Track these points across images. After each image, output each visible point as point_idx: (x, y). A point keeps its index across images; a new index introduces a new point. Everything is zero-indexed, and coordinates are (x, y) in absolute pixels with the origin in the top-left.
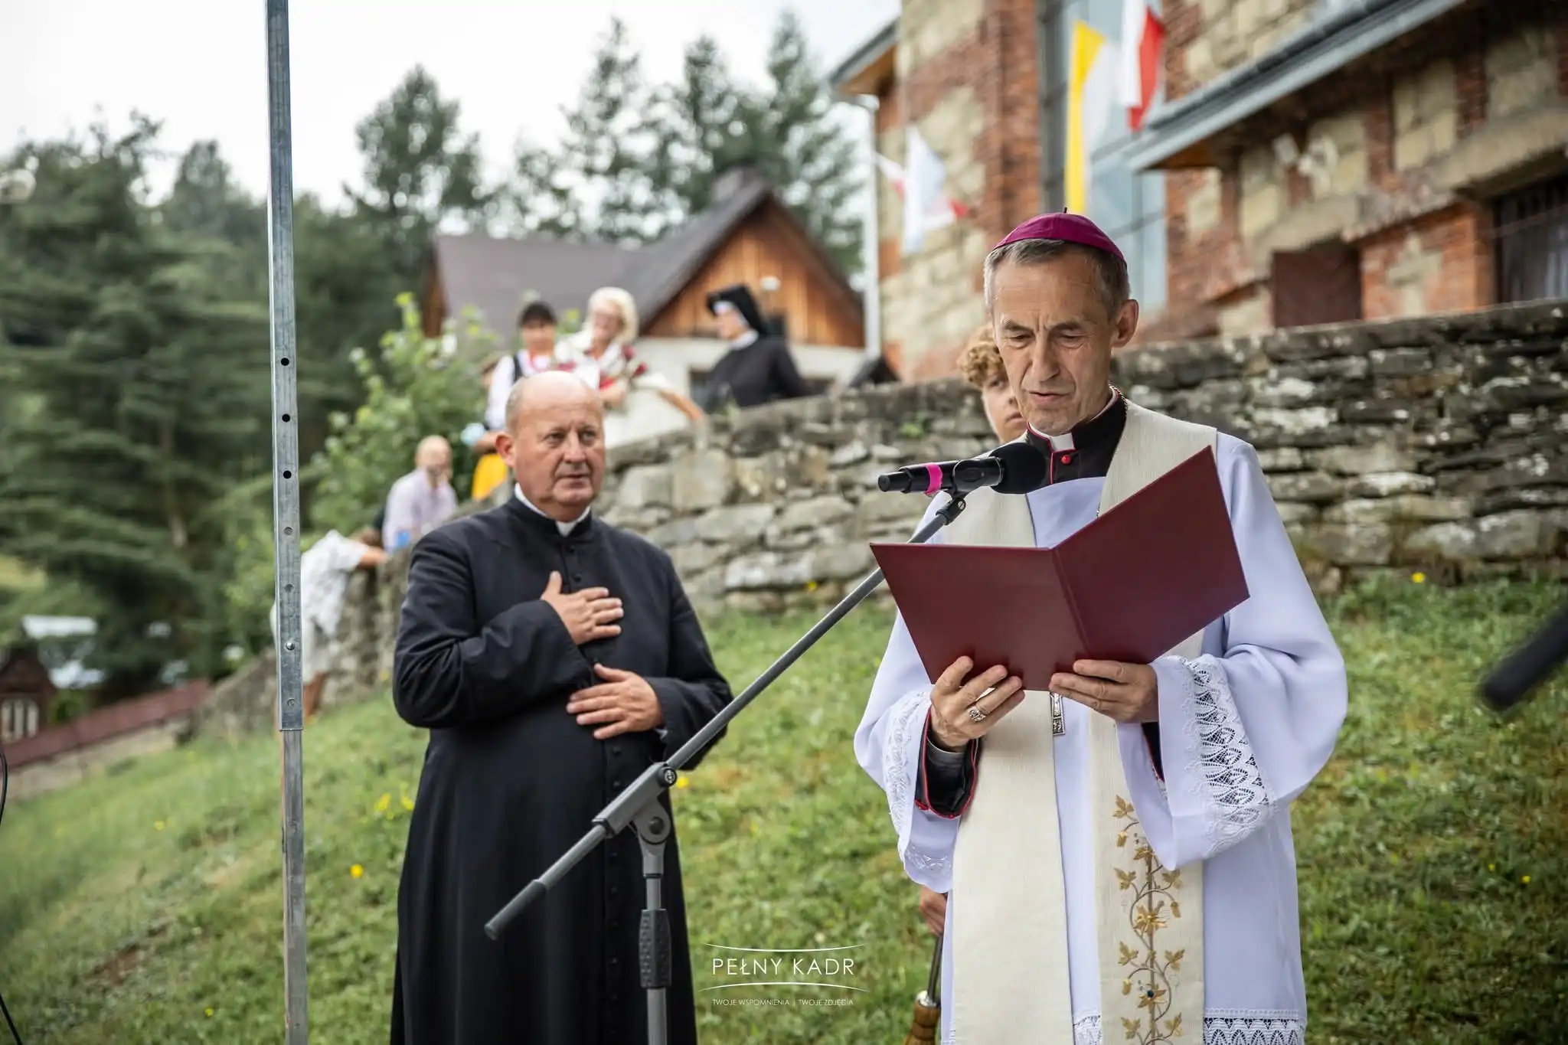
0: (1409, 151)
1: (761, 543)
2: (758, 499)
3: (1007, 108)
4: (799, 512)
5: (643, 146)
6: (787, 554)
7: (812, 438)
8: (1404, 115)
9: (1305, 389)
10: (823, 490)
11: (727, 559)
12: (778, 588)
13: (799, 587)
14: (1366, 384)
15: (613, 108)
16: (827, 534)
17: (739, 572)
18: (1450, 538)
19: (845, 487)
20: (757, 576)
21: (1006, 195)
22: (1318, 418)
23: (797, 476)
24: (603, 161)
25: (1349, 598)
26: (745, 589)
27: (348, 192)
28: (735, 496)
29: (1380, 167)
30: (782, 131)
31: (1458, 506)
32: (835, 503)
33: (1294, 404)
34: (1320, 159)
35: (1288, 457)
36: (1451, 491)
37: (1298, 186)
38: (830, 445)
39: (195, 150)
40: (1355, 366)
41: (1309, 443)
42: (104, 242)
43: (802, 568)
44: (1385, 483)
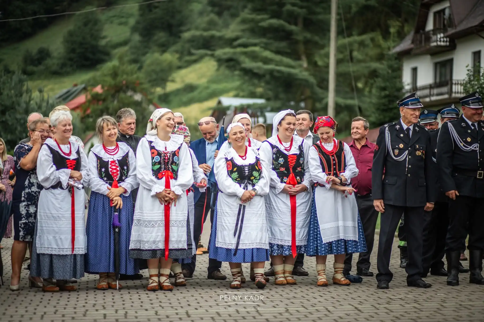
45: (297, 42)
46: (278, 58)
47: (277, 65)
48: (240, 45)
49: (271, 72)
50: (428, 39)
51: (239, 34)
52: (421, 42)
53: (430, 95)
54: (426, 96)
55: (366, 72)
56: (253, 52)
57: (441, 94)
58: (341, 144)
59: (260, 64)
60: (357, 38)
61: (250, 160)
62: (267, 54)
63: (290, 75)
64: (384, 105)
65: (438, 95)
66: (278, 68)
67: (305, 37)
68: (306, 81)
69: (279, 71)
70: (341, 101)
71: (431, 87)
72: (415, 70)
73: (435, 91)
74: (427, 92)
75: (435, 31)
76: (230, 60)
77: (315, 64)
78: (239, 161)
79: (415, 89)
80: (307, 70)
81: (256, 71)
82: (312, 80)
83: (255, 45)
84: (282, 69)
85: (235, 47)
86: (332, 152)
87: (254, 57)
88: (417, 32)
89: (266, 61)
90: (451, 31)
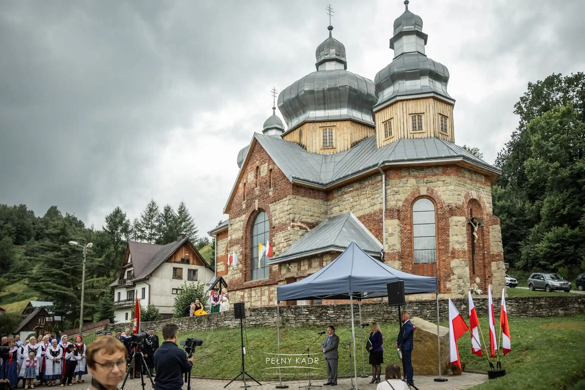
0: (302, 268)
1: (254, 320)
2: (254, 316)
3: (246, 249)
4: (258, 318)
5: (157, 224)
6: (257, 322)
7: (259, 311)
8: (302, 264)
9: (307, 310)
10: (261, 316)
11: (250, 322)
12: (255, 325)
13: (258, 325)
14: (312, 310)
15: (152, 217)
16: (261, 320)
17: (251, 323)
18: (318, 323)
19: (263, 316)
20: (253, 323)
21: (245, 260)
22: (308, 313)
23: (258, 314)
24: (149, 226)
25: (310, 328)
26: (252, 325)
27: (103, 228)
28: (251, 316)
29: (299, 269)
30: (181, 223)
31: (319, 321)
32: (262, 317)
33: (306, 311)
34: (292, 267)
35: (305, 316)
36: (318, 320)
37: (289, 270)
38: (261, 312)
39: (52, 207)
40: (311, 309)
41: (307, 315)
42: (61, 237)
43: (258, 323)
44: (313, 319)
45: (69, 280)
46: (59, 286)
47: (59, 290)
48: (41, 281)
49: (56, 293)
50: (125, 282)
51: (41, 276)
52: (122, 283)
53: (125, 304)
54: (124, 305)
55: (99, 293)
56: (48, 284)
57: (130, 304)
58: (83, 344)
59: (51, 290)
60: (95, 279)
61: (57, 350)
62: (55, 285)
63: (65, 294)
64: (104, 311)
65: (128, 304)
66: (59, 291)
67: (72, 278)
68: (73, 297)
69: (60, 293)
70: (87, 305)
71: (125, 301)
72: (119, 293)
73: (127, 302)
74: (123, 303)
75: (128, 279)
76: (36, 287)
77: (77, 289)
78: (53, 350)
79: (119, 301)
80: (73, 291)
81: (49, 292)
82: (75, 296)
83: (49, 281)
84: (62, 291)
85: (39, 282)
86: (80, 346)
87: (49, 287)
88: (120, 279)
89: (54, 288)
90: (134, 280)
